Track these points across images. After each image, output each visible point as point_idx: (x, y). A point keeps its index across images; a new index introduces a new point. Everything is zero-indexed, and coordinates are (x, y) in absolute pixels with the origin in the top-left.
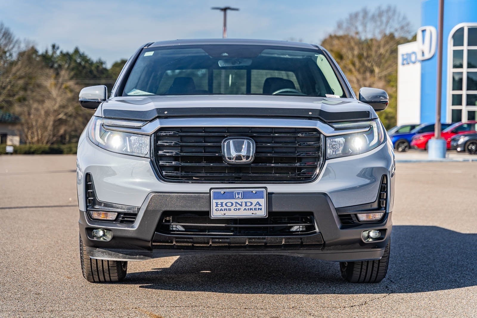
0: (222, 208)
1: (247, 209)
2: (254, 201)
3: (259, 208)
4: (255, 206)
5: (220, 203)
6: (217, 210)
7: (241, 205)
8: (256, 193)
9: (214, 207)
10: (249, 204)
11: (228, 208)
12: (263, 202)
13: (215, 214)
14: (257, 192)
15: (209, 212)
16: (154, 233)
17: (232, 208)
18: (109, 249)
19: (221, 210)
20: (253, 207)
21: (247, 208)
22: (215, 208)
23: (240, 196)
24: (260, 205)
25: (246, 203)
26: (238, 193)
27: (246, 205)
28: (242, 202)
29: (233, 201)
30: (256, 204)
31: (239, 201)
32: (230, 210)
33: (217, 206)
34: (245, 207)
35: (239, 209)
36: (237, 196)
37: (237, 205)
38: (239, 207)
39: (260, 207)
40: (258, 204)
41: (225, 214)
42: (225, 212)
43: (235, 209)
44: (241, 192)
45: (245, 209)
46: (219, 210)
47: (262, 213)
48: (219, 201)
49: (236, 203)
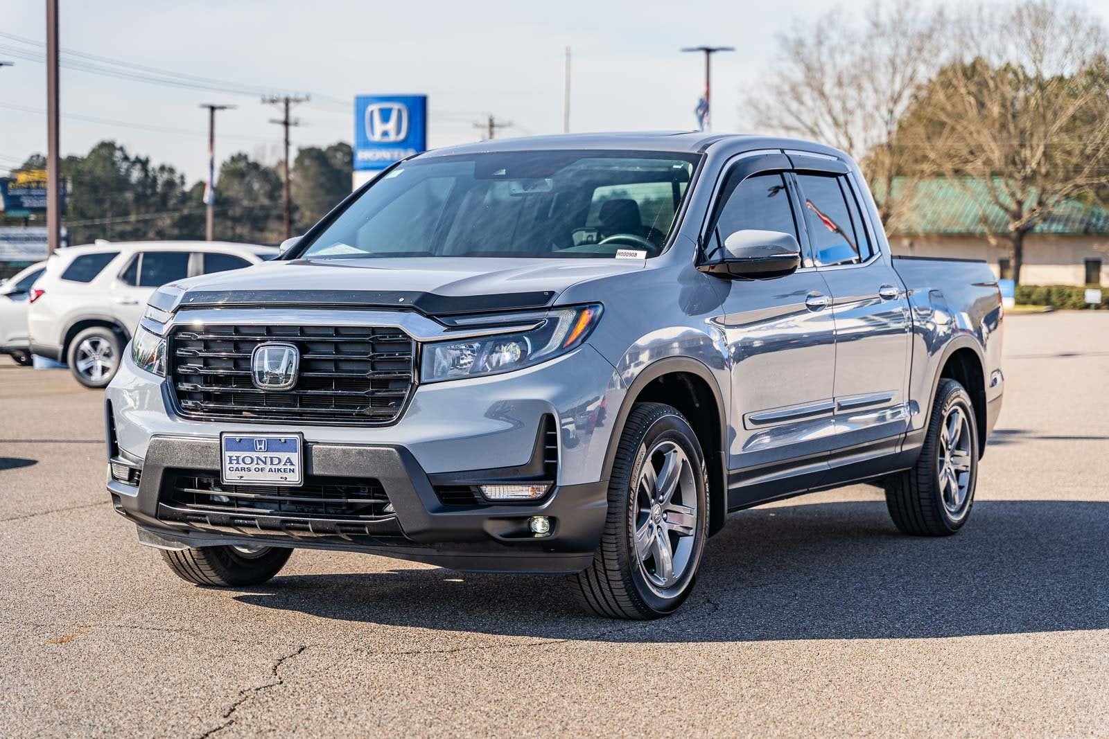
0: (237, 466)
1: (273, 470)
2: (284, 456)
3: (290, 469)
4: (285, 464)
5: (235, 458)
6: (231, 469)
7: (265, 463)
8: (285, 442)
9: (227, 464)
10: (276, 461)
11: (247, 466)
12: (296, 457)
13: (230, 477)
14: (287, 441)
15: (219, 471)
16: (158, 504)
17: (253, 466)
18: (149, 529)
19: (237, 469)
20: (281, 466)
21: (273, 467)
22: (228, 466)
23: (263, 447)
24: (292, 464)
25: (271, 458)
26: (260, 442)
27: (272, 464)
28: (266, 458)
29: (254, 455)
30: (286, 462)
31: (262, 455)
32: (249, 470)
33: (231, 463)
34: (270, 467)
35: (262, 470)
36: (258, 447)
37: (260, 462)
38: (262, 465)
39: (292, 467)
40: (289, 461)
41: (242, 477)
42: (242, 473)
43: (257, 470)
44: (264, 439)
45: (271, 470)
46: (234, 469)
47: (295, 478)
48: (234, 454)
49: (258, 458)
